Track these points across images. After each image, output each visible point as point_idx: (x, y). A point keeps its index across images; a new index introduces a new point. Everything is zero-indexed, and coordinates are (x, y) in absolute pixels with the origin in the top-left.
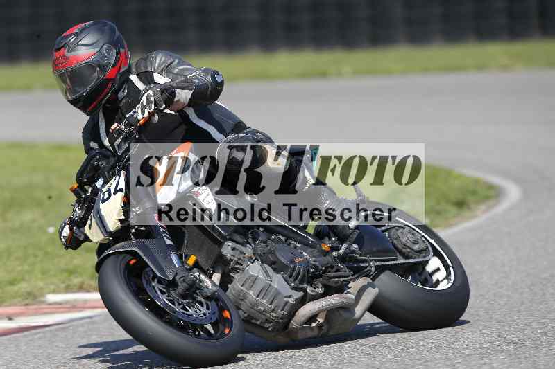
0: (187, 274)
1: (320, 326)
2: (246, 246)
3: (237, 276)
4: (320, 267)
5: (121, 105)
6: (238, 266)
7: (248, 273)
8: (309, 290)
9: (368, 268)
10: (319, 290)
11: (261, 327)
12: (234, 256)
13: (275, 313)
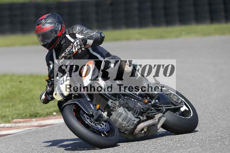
0: (97, 112)
1: (145, 132)
2: (116, 101)
3: (113, 113)
4: (145, 109)
5: (63, 46)
6: (114, 109)
7: (118, 111)
8: (141, 118)
9: (162, 109)
10: (145, 118)
11: (123, 133)
12: (112, 105)
13: (129, 127)
